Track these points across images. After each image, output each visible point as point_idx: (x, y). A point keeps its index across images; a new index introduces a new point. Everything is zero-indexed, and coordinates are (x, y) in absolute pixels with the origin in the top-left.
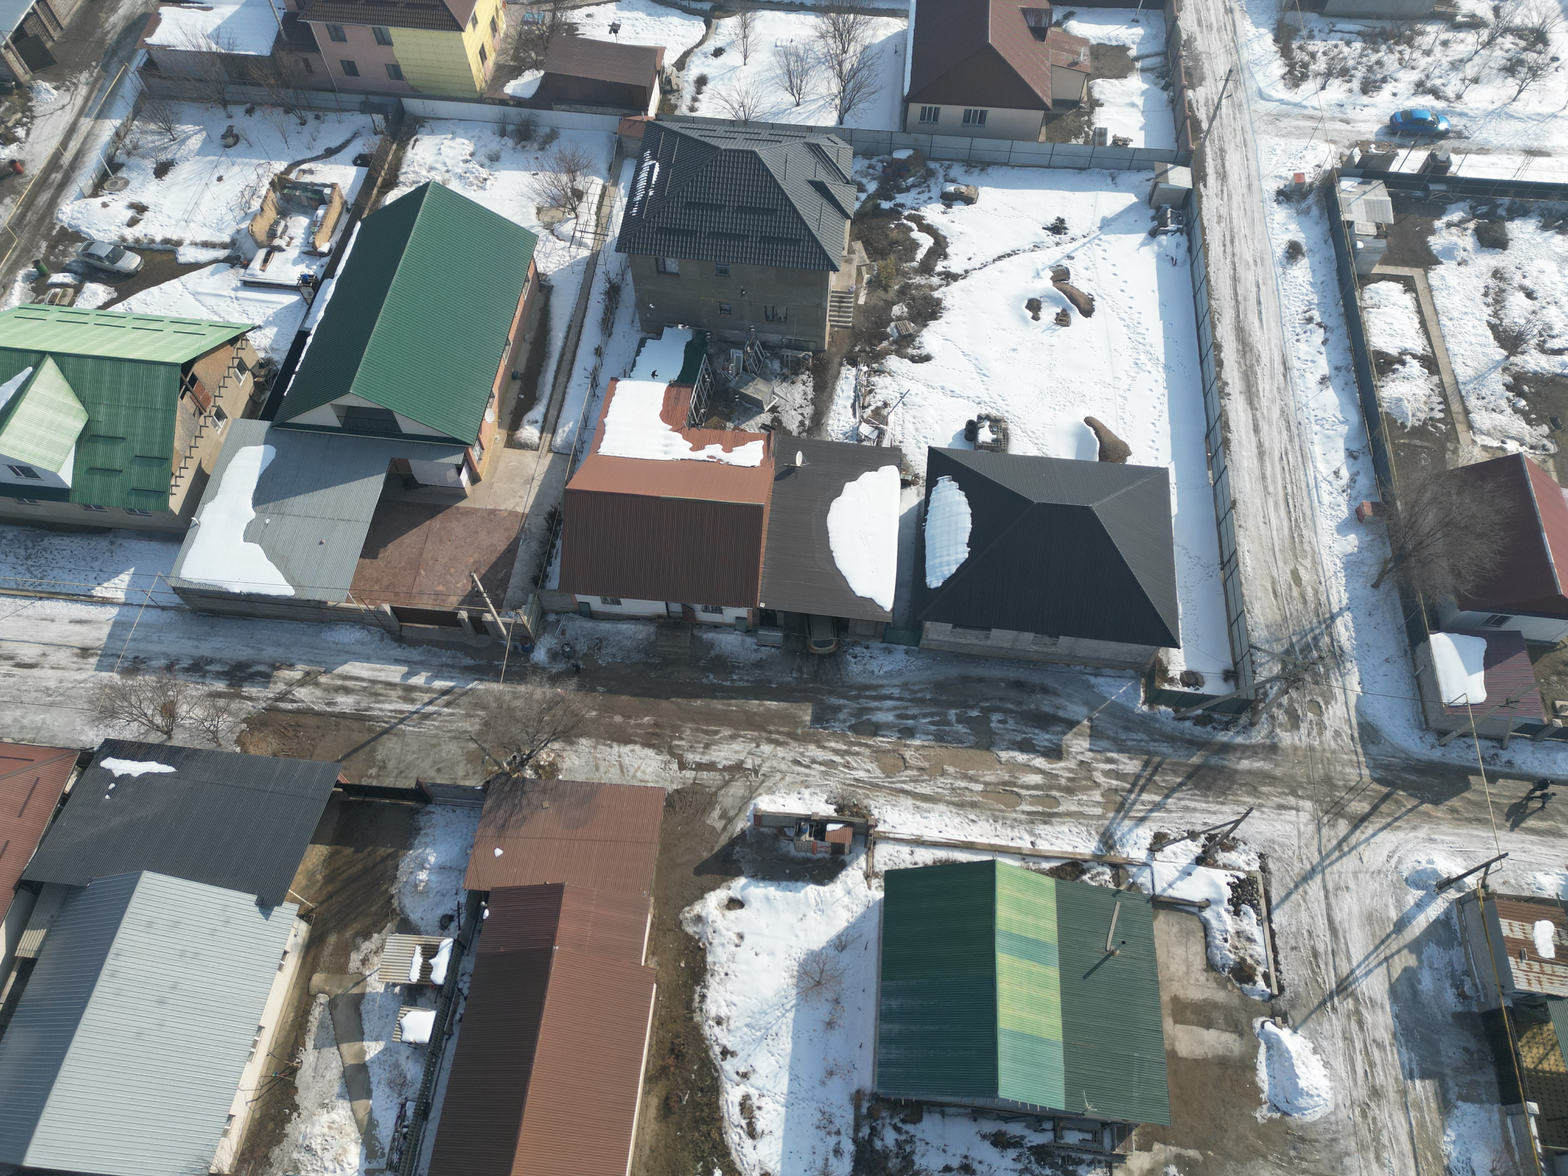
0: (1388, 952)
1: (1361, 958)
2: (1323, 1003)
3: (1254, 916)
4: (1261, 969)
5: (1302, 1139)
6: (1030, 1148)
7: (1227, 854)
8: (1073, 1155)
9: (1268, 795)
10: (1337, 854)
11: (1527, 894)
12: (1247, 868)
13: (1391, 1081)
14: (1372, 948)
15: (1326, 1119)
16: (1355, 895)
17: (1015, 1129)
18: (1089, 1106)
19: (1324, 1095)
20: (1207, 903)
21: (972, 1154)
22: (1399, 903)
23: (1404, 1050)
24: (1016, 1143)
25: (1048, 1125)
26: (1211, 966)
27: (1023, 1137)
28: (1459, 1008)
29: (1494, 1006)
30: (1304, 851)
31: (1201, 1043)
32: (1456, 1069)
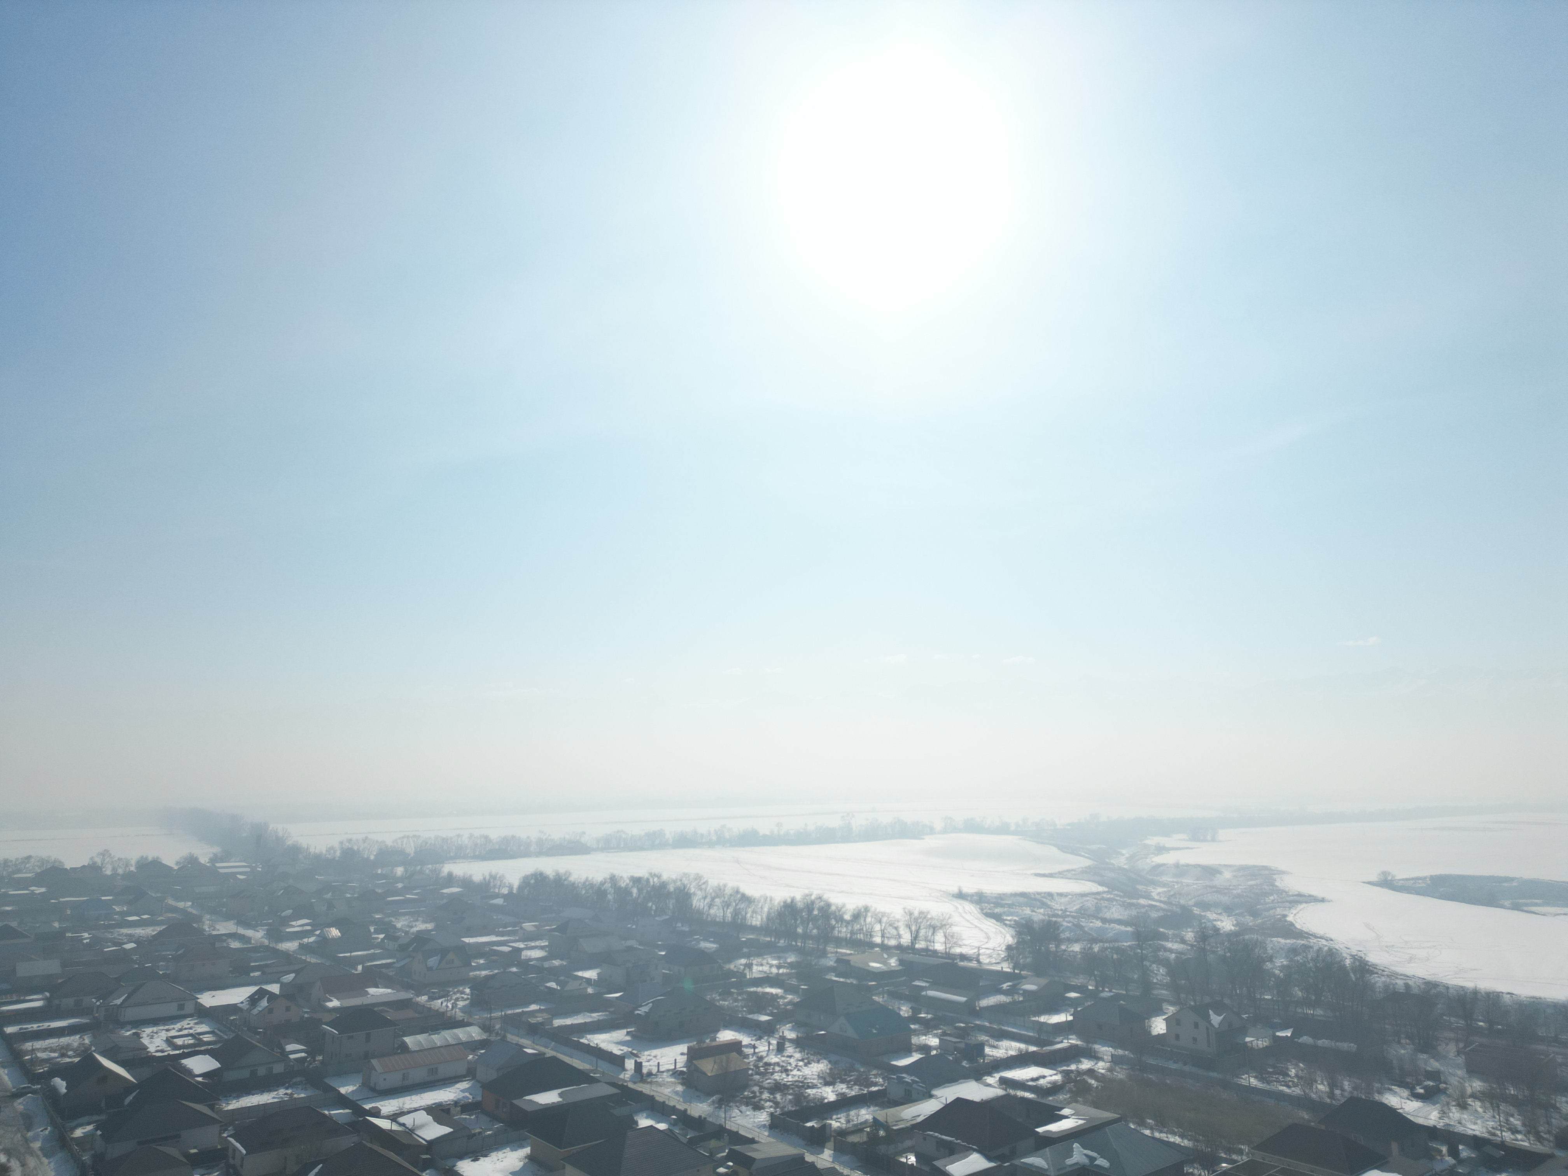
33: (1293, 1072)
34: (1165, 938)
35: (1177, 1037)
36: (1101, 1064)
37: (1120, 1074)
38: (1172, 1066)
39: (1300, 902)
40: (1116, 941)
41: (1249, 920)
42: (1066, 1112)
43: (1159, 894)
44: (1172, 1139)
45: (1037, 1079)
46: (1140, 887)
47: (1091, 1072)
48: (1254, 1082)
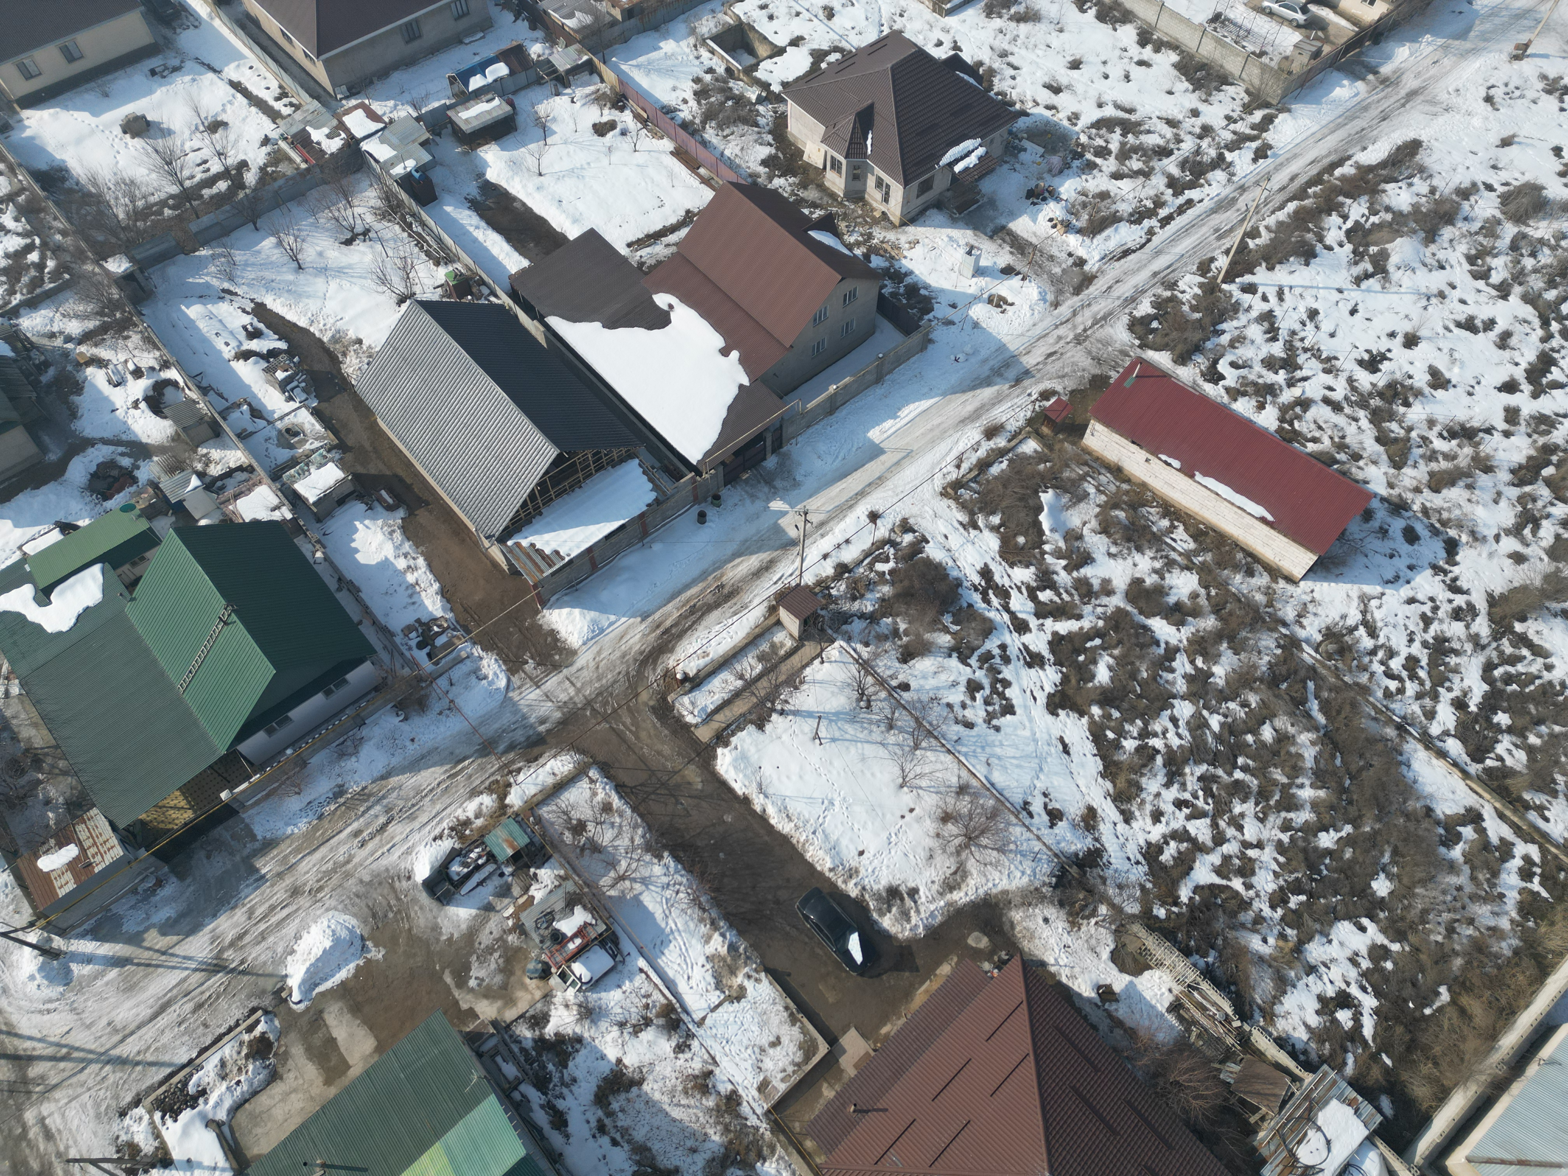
0: (156, 956)
1: (177, 972)
2: (244, 973)
3: (195, 1078)
4: (246, 1037)
5: (374, 916)
6: (545, 1094)
7: (142, 1145)
8: (522, 1059)
9: (41, 1157)
10: (76, 1055)
11: (18, 891)
12: (146, 1117)
13: (276, 889)
14: (160, 970)
15: (345, 910)
16: (114, 1014)
17: (541, 1118)
18: (475, 1078)
19: (326, 923)
20: (211, 1123)
21: (588, 1135)
22: (96, 977)
23: (243, 895)
24: (550, 1107)
25: (516, 1095)
26: (274, 1076)
27: (542, 1107)
28: (174, 879)
29: (153, 859)
30: (90, 1083)
31: (351, 1035)
32: (232, 854)
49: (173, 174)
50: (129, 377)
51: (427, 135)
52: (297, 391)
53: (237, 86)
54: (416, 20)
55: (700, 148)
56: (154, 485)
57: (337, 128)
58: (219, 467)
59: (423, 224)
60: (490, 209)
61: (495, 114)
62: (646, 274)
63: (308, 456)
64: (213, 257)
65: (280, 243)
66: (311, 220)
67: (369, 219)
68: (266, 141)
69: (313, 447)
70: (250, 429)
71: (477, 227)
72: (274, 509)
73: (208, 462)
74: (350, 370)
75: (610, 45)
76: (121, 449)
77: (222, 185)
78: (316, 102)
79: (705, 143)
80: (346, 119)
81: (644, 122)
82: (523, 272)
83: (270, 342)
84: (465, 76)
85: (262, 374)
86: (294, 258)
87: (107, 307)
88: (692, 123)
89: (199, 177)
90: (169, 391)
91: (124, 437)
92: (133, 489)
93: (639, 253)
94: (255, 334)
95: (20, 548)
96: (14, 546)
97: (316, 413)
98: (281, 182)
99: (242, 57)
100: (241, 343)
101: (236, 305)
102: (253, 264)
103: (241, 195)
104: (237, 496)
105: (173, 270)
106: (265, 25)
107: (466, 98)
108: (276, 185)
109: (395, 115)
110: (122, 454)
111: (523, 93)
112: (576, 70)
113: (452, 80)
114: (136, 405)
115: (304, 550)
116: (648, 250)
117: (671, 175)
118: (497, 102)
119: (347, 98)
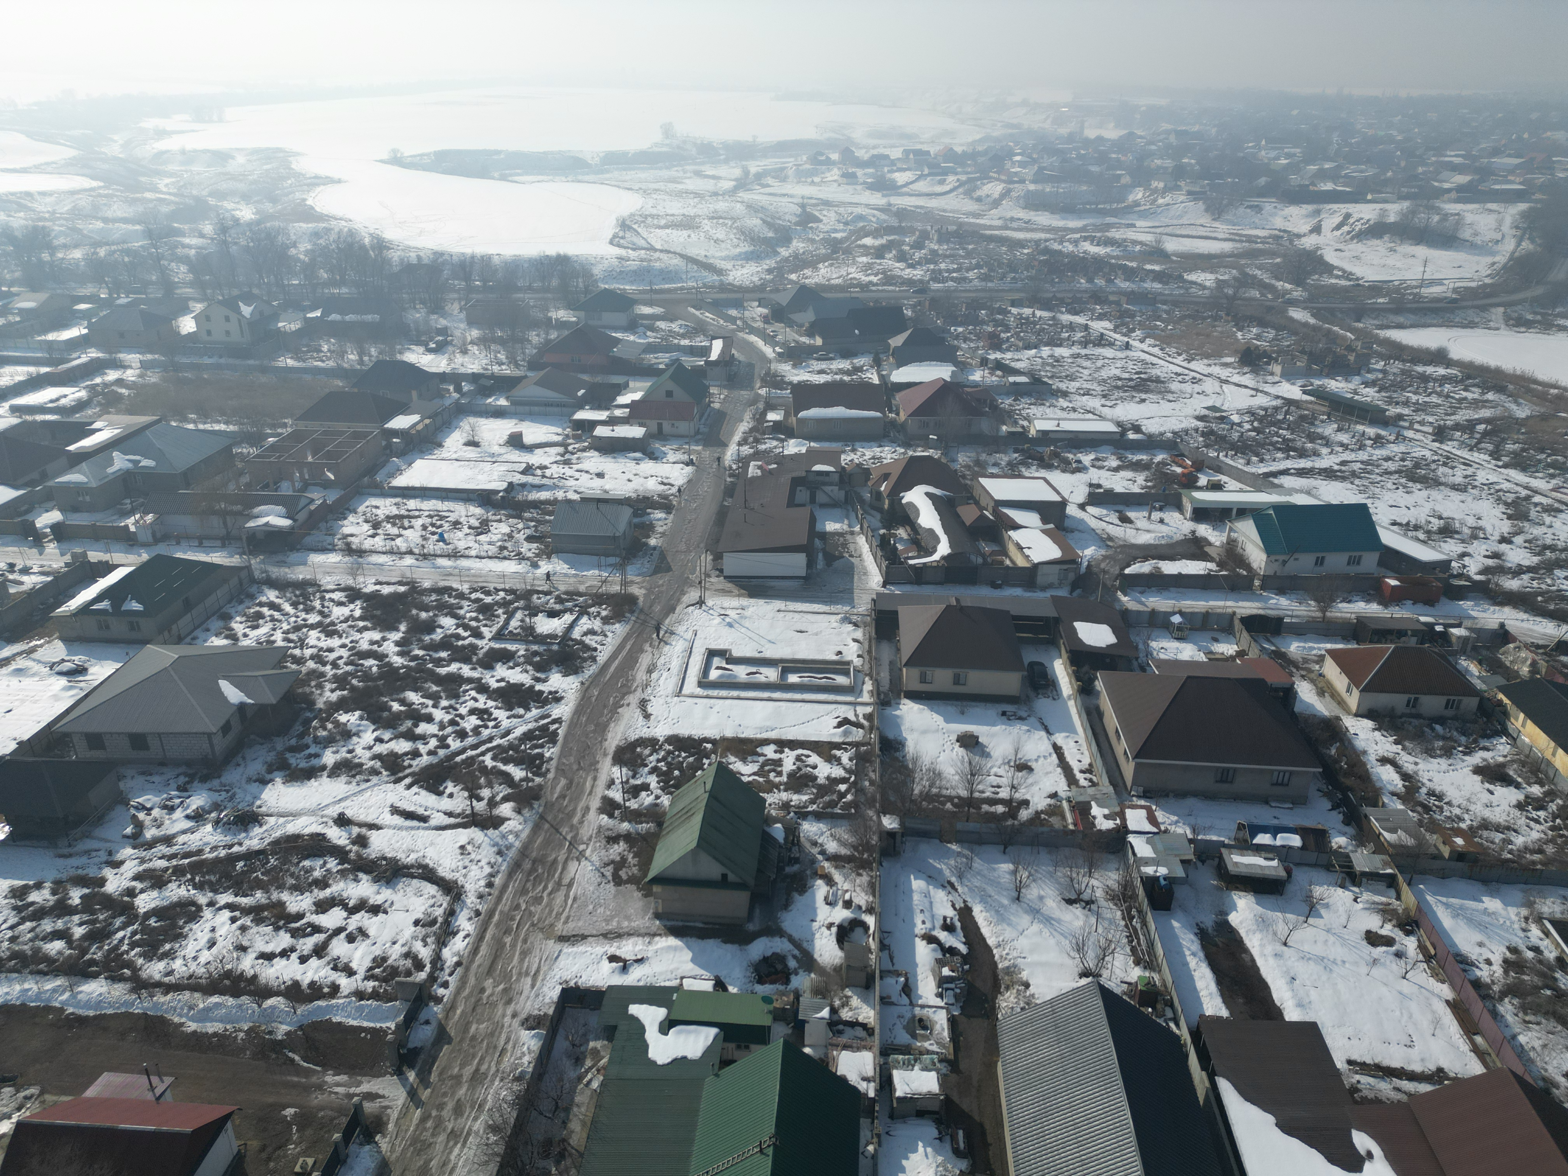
33: (325, 348)
34: (182, 234)
35: (209, 333)
36: (129, 372)
37: (153, 378)
38: (207, 361)
39: (318, 185)
40: (124, 242)
41: (269, 207)
42: (97, 425)
43: (166, 185)
44: (217, 427)
45: (57, 400)
46: (143, 179)
47: (120, 382)
48: (290, 362)
49: (971, 783)
50: (841, 903)
51: (1191, 857)
52: (950, 993)
53: (1057, 749)
54: (1235, 770)
55: (1486, 1016)
56: (797, 995)
57: (1117, 814)
58: (850, 1014)
59: (1144, 923)
60: (1216, 945)
61: (1267, 872)
62: (1356, 1102)
63: (921, 1053)
64: (959, 854)
65: (1015, 872)
66: (1051, 869)
67: (1099, 893)
68: (1054, 795)
69: (931, 1048)
70: (894, 999)
71: (1194, 954)
72: (864, 1079)
73: (845, 1004)
74: (1004, 1004)
75: (1423, 872)
76: (796, 952)
77: (1000, 809)
78: (1111, 788)
79: (1495, 1015)
80: (1129, 812)
81: (1428, 958)
82: (1217, 1020)
83: (956, 942)
84: (1256, 830)
85: (933, 962)
86: (1018, 890)
87: (863, 846)
88: (1488, 986)
89: (987, 794)
90: (859, 931)
91: (805, 945)
92: (782, 988)
93: (1358, 1077)
94: (948, 927)
95: (682, 978)
96: (680, 973)
97: (953, 1022)
98: (1045, 829)
99: (1075, 732)
100: (934, 928)
101: (950, 898)
102: (984, 876)
103: (1010, 822)
104: (846, 1047)
105: (924, 847)
106: (1106, 720)
107: (1245, 846)
108: (1041, 829)
109: (1172, 828)
110: (794, 957)
111: (1306, 869)
112: (1373, 877)
113: (1241, 827)
114: (829, 926)
115: (862, 1134)
116: (1371, 1080)
117: (1437, 1022)
118: (1275, 863)
119: (1139, 797)
